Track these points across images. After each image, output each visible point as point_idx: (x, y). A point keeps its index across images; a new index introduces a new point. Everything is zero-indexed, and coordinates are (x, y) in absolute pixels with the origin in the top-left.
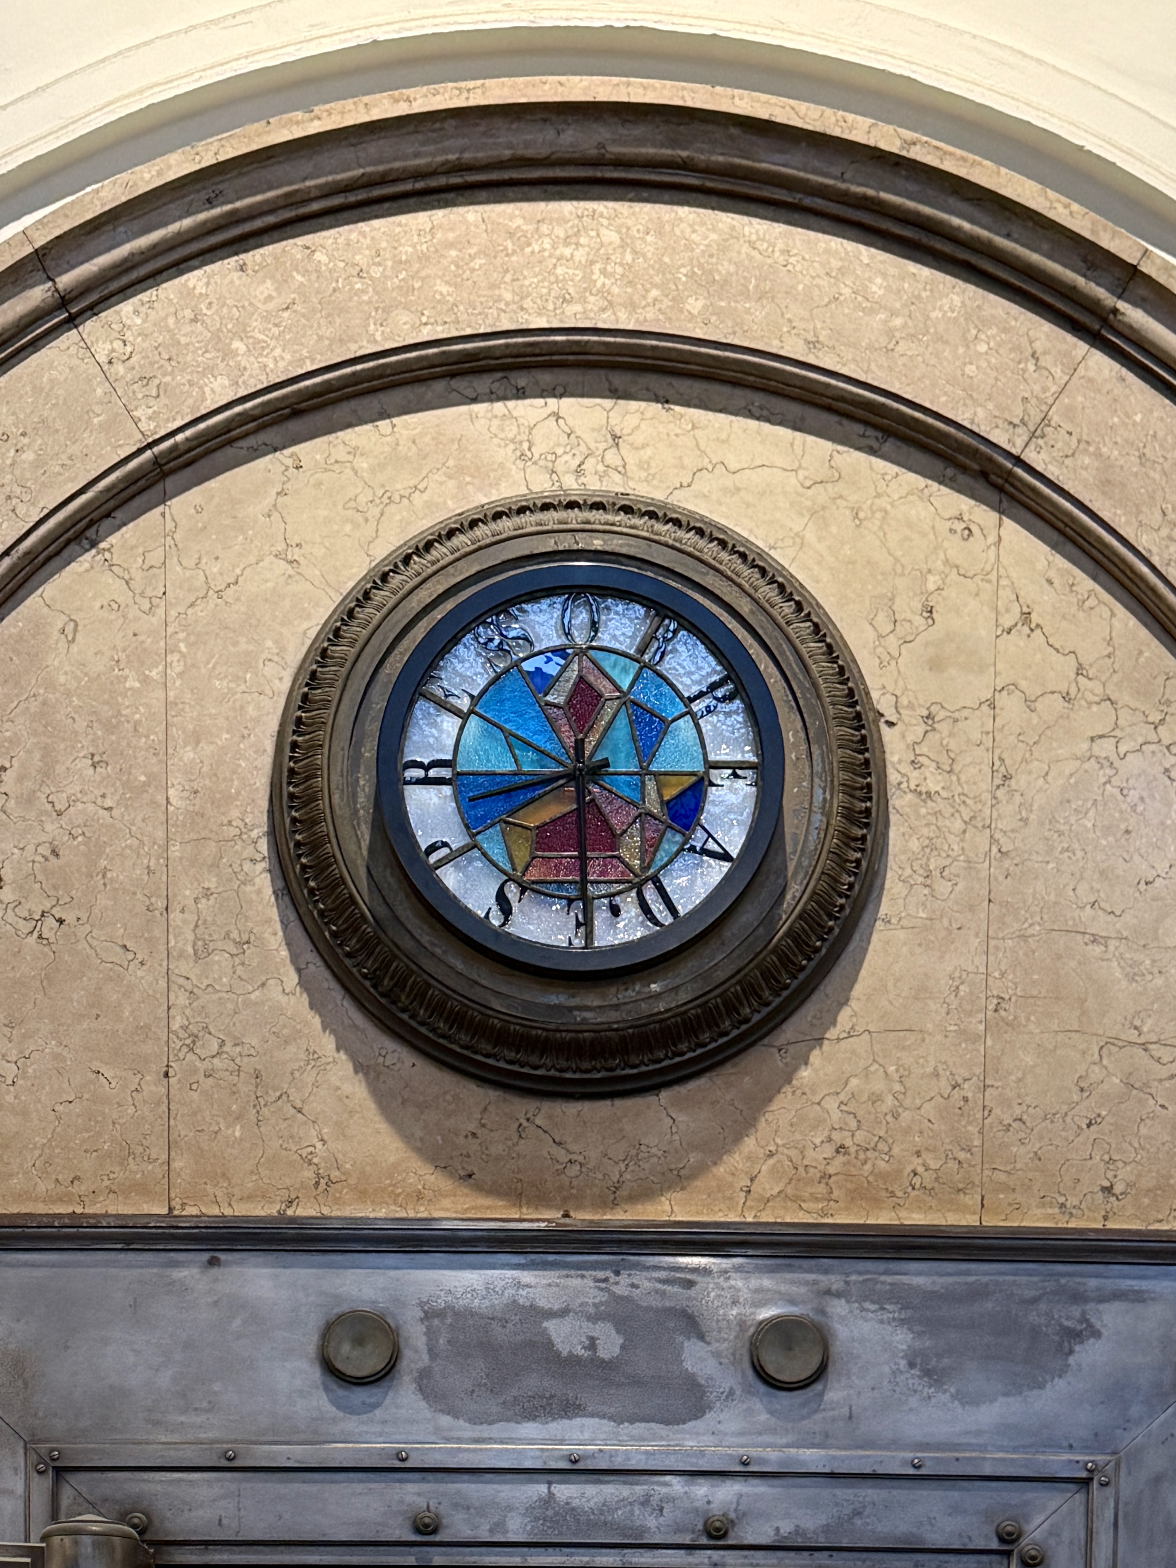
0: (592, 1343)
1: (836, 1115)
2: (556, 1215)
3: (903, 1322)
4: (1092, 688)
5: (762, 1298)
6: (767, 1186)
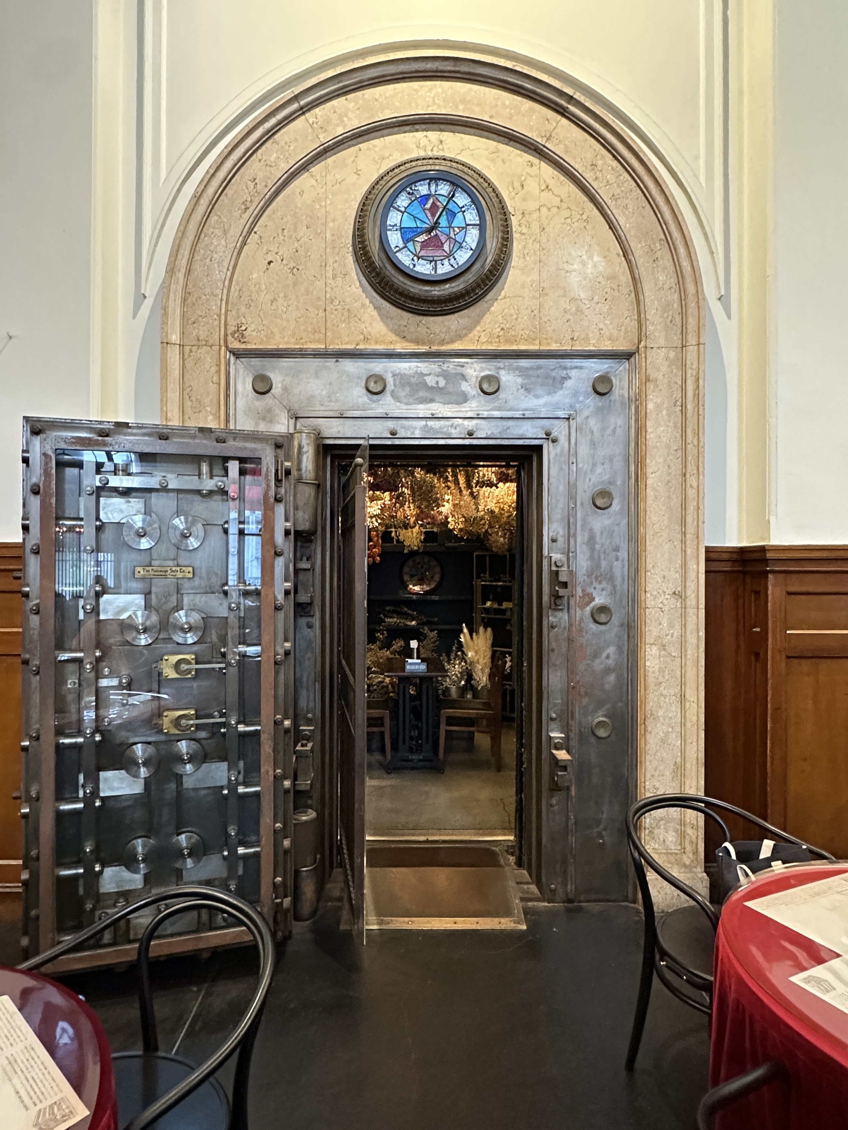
0: (437, 382)
1: (501, 320)
2: (428, 348)
3: (519, 376)
4: (564, 205)
5: (482, 370)
6: (483, 339)
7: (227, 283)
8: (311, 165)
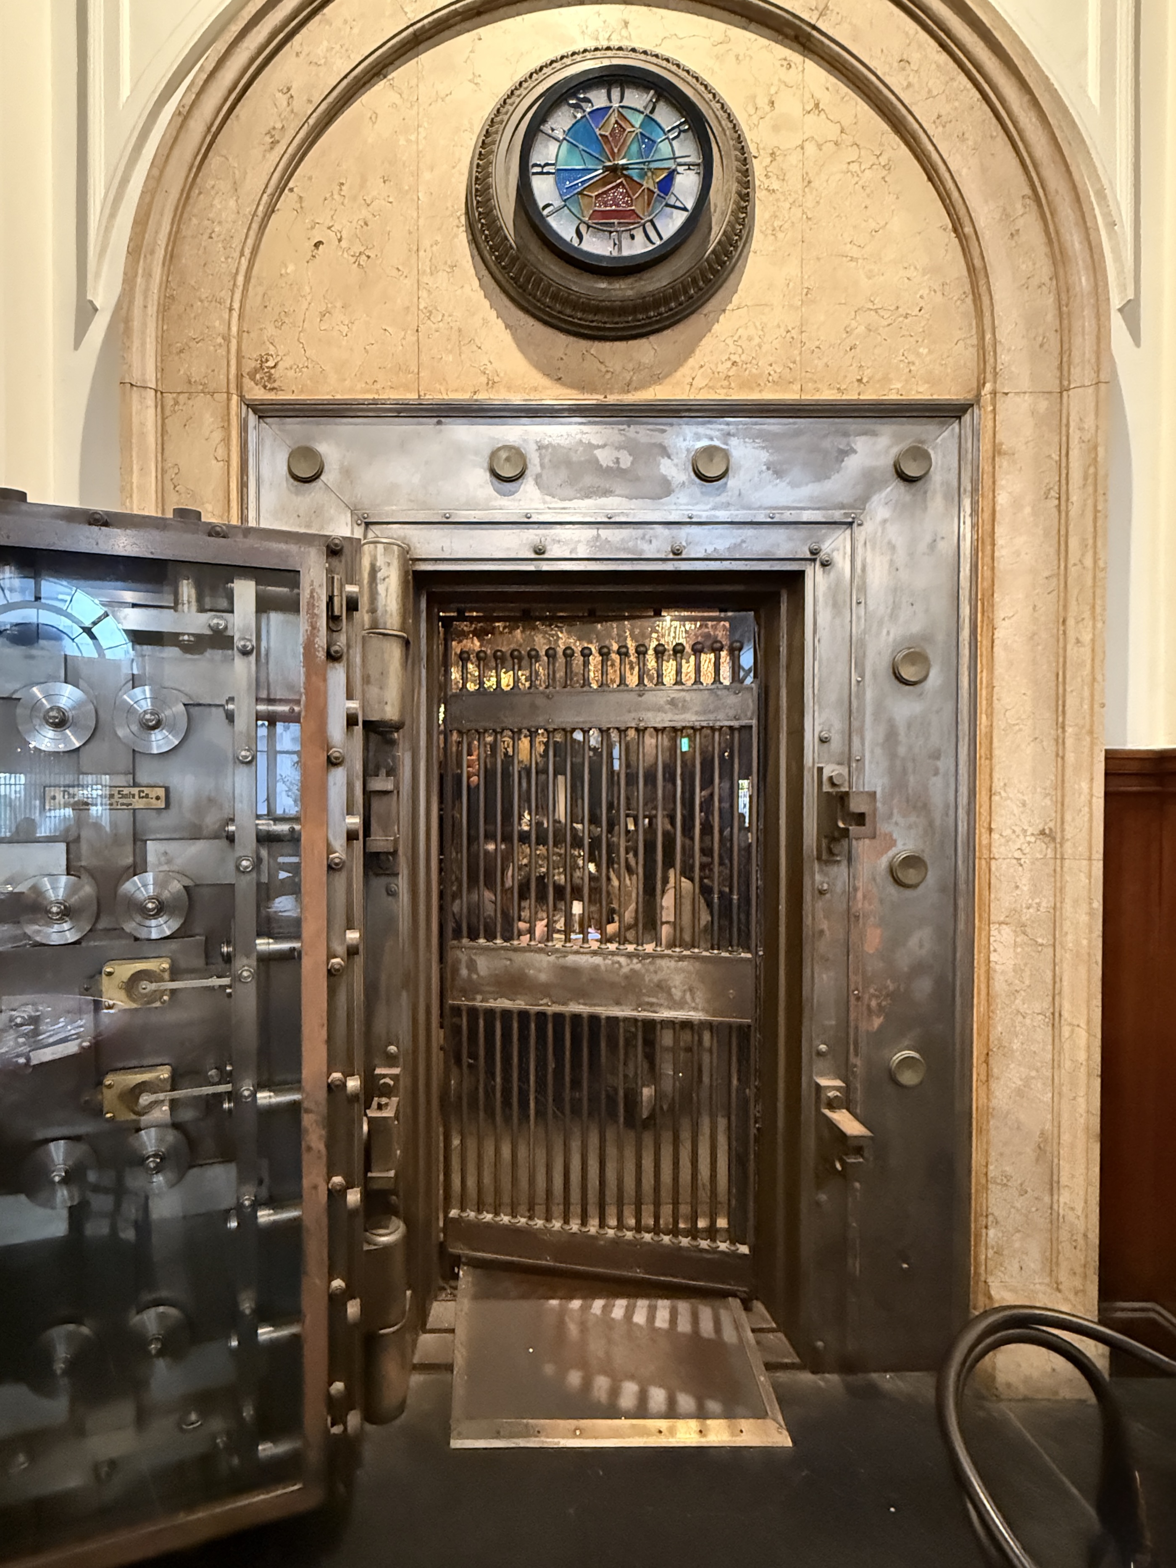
0: (617, 461)
1: (732, 348)
2: (601, 397)
3: (763, 448)
4: (847, 139)
5: (698, 437)
6: (699, 382)
7: (240, 279)
8: (391, 67)
